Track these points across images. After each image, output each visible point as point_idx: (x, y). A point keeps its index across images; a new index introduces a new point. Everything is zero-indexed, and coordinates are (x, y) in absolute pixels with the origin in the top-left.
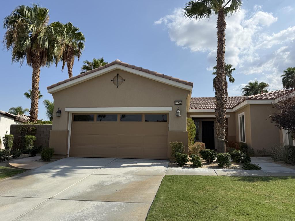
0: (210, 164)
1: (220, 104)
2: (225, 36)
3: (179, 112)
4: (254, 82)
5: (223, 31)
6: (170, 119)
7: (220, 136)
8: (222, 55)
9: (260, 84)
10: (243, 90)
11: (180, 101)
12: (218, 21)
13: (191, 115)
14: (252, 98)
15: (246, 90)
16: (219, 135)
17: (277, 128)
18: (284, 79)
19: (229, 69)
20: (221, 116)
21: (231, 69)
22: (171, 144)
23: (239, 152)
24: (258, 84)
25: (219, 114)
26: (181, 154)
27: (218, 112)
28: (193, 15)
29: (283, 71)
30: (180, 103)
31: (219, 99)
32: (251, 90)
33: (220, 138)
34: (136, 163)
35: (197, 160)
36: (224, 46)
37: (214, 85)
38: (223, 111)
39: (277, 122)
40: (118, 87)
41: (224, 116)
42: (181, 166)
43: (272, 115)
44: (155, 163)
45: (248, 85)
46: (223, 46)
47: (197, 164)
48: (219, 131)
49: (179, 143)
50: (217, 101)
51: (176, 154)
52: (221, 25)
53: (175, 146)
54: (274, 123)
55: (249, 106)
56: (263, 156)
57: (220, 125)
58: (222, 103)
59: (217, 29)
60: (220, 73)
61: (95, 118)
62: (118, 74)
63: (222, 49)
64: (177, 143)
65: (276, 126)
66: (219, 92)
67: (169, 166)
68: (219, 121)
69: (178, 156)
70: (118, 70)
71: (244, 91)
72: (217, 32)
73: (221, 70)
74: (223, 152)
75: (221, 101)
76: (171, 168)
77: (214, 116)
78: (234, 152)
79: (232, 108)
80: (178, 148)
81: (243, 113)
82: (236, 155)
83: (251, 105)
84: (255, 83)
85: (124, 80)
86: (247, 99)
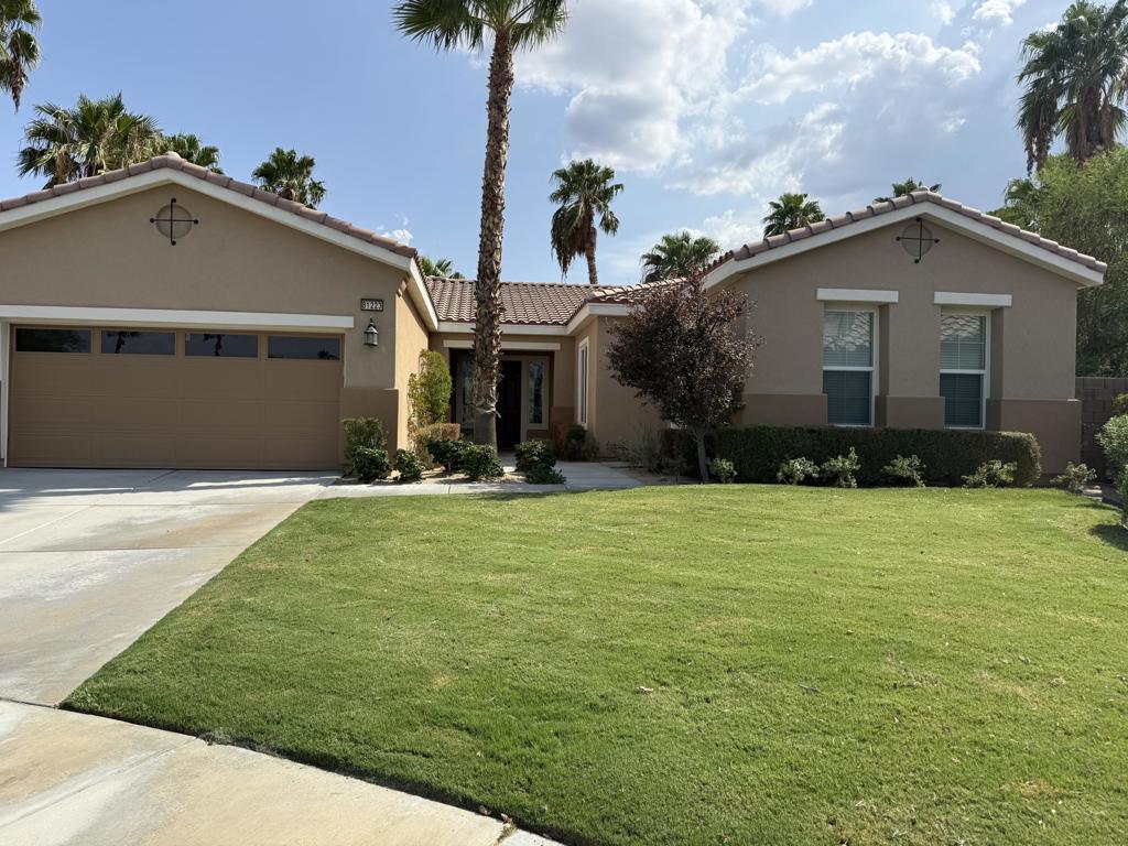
0: (450, 475)
1: (486, 316)
2: (508, 116)
3: (373, 333)
4: (680, 236)
5: (504, 100)
7: (480, 403)
8: (495, 173)
9: (696, 242)
10: (645, 260)
11: (376, 300)
12: (491, 64)
13: (445, 342)
15: (654, 260)
16: (478, 400)
19: (604, 182)
20: (487, 347)
21: (610, 183)
22: (345, 423)
24: (692, 242)
25: (483, 342)
26: (368, 451)
27: (480, 337)
28: (425, 32)
29: (771, 204)
30: (379, 306)
31: (484, 302)
32: (670, 261)
33: (481, 406)
35: (410, 464)
36: (504, 147)
38: (491, 334)
40: (174, 243)
41: (494, 348)
42: (366, 483)
44: (297, 479)
45: (663, 244)
46: (500, 148)
47: (411, 476)
48: (480, 389)
49: (369, 423)
50: (479, 306)
51: (355, 450)
52: (500, 78)
53: (357, 431)
57: (484, 372)
58: (490, 313)
59: (488, 90)
60: (489, 228)
61: (96, 343)
62: (174, 200)
63: (498, 157)
64: (362, 421)
67: (337, 483)
68: (481, 363)
69: (361, 454)
70: (173, 186)
71: (648, 264)
72: (487, 100)
73: (491, 218)
75: (487, 307)
76: (336, 487)
77: (468, 344)
79: (566, 324)
80: (366, 435)
81: (586, 341)
84: (683, 239)
85: (196, 222)
86: (590, 301)
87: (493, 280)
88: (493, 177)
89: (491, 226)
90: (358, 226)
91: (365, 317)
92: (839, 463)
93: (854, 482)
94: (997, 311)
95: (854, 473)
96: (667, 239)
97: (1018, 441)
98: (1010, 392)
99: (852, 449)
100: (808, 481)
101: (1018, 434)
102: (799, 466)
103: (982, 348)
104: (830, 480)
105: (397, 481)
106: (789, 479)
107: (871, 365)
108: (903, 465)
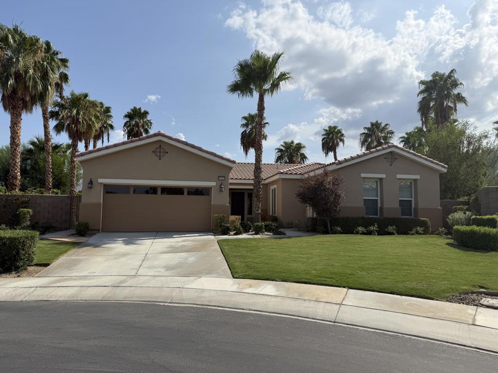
0: (248, 233)
1: (258, 181)
3: (223, 187)
4: (290, 141)
5: (263, 114)
6: (213, 192)
9: (297, 144)
10: (277, 151)
11: (223, 177)
14: (284, 172)
15: (280, 150)
16: (255, 208)
18: (323, 139)
22: (215, 216)
23: (270, 222)
24: (295, 143)
26: (226, 225)
29: (324, 129)
30: (224, 179)
31: (257, 177)
32: (286, 151)
33: (257, 210)
35: (239, 229)
37: (241, 141)
38: (260, 187)
40: (160, 159)
42: (225, 235)
45: (283, 144)
47: (239, 232)
48: (256, 205)
53: (219, 218)
55: (281, 180)
56: (290, 228)
60: (258, 154)
62: (160, 146)
64: (221, 215)
68: (256, 196)
69: (223, 226)
70: (160, 141)
73: (259, 151)
74: (259, 222)
78: (267, 223)
79: (265, 180)
81: (275, 186)
82: (268, 225)
84: (291, 143)
85: (167, 152)
86: (279, 174)
87: (260, 170)
88: (260, 139)
90: (218, 153)
91: (220, 182)
92: (372, 228)
93: (377, 234)
94: (415, 180)
95: (376, 231)
97: (424, 221)
98: (420, 206)
99: (376, 224)
100: (363, 233)
101: (424, 219)
102: (360, 229)
103: (411, 191)
104: (369, 233)
106: (357, 233)
107: (377, 197)
108: (391, 229)
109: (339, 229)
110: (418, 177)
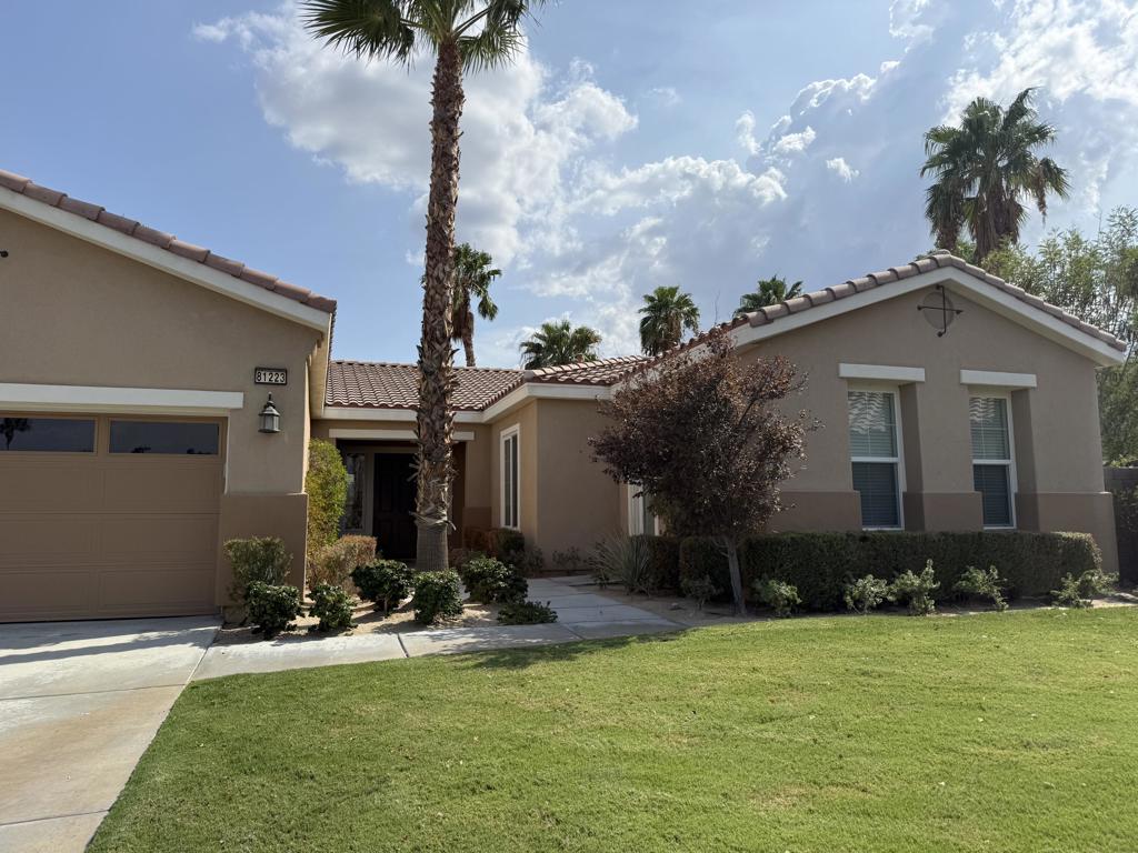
0: (387, 616)
1: (435, 391)
2: (459, 141)
3: (273, 415)
4: (560, 324)
5: (455, 121)
6: (231, 439)
7: (428, 511)
8: (445, 209)
9: (577, 331)
10: (525, 348)
11: (278, 370)
12: (435, 77)
13: (331, 430)
14: (544, 376)
15: (534, 348)
16: (424, 506)
17: (609, 477)
18: (645, 321)
19: (481, 267)
20: (437, 434)
21: (487, 269)
22: (230, 547)
23: (493, 562)
24: (572, 330)
25: (431, 426)
26: (272, 589)
27: (428, 420)
28: (343, 34)
29: (645, 297)
30: (280, 378)
31: (432, 373)
32: (549, 349)
33: (428, 515)
34: (57, 641)
35: (336, 607)
36: (455, 177)
38: (443, 417)
39: (611, 460)
41: (447, 434)
42: (268, 638)
43: (597, 438)
44: (153, 635)
45: (541, 332)
46: (451, 179)
47: (333, 622)
48: (427, 492)
49: (267, 545)
50: (424, 379)
51: (249, 588)
52: (447, 97)
53: (248, 556)
54: (603, 465)
55: (536, 403)
58: (441, 388)
59: (432, 108)
60: (438, 278)
63: (447, 189)
64: (256, 542)
65: (606, 471)
66: (431, 347)
67: (219, 640)
68: (428, 455)
69: (256, 594)
71: (528, 352)
72: (431, 119)
73: (441, 265)
74: (436, 567)
75: (437, 380)
76: (222, 649)
77: (410, 435)
78: (478, 564)
79: (482, 410)
80: (263, 562)
81: (516, 428)
82: (481, 575)
83: (541, 400)
84: (562, 329)
85: (5, 254)
86: (528, 381)
87: (444, 345)
88: (442, 214)
89: (441, 275)
90: (254, 267)
91: (261, 395)
92: (911, 580)
94: (1019, 394)
95: (932, 594)
96: (546, 327)
97: (1079, 542)
98: (1043, 486)
100: (884, 607)
101: (1077, 535)
102: (871, 586)
103: (1004, 434)
104: (902, 604)
105: (317, 633)
106: (859, 606)
107: (894, 454)
108: (979, 578)
109: (786, 590)
110: (1029, 380)
